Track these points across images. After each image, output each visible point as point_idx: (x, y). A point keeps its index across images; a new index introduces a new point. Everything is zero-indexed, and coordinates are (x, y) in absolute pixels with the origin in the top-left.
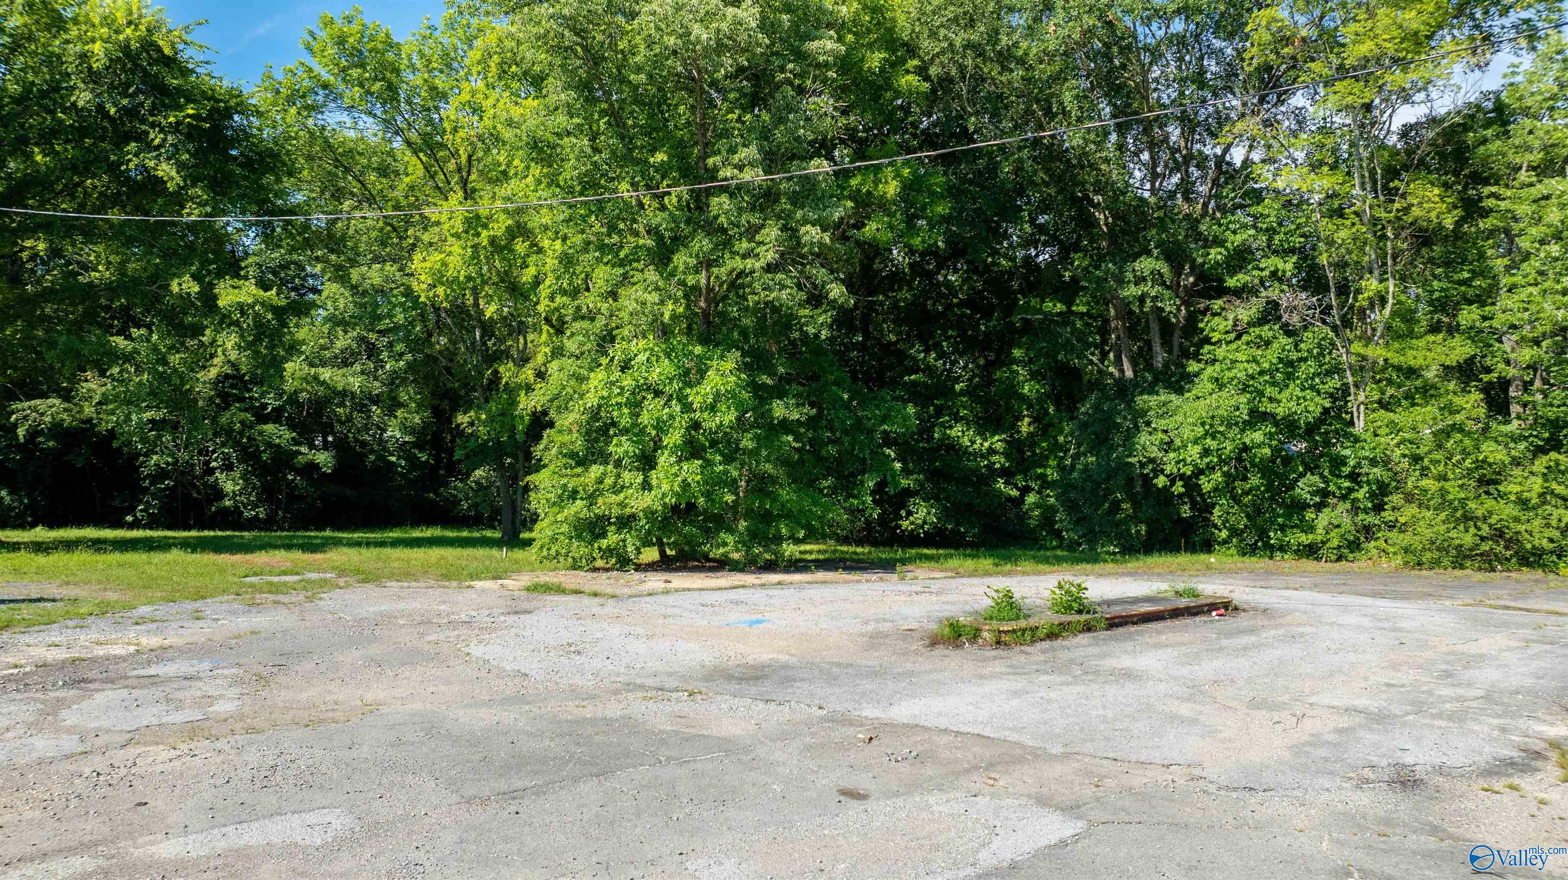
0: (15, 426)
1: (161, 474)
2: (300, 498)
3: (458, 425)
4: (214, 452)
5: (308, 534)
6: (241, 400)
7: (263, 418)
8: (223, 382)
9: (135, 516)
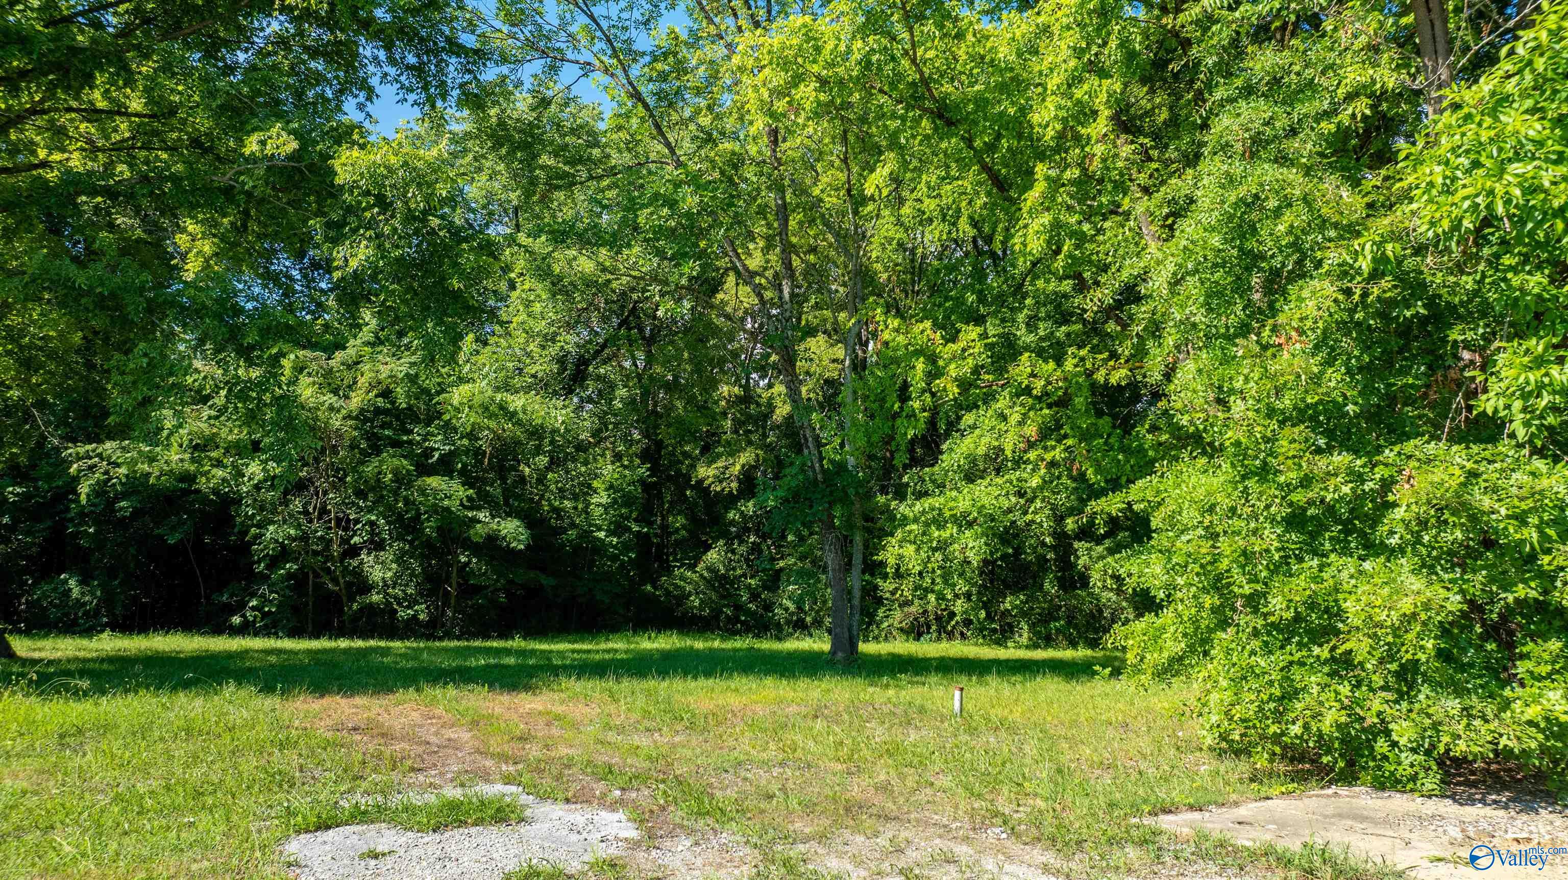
0: (76, 480)
1: (283, 554)
2: (477, 590)
3: (700, 482)
4: (357, 521)
5: (489, 644)
6: (396, 444)
7: (424, 469)
8: (372, 421)
9: (244, 616)
